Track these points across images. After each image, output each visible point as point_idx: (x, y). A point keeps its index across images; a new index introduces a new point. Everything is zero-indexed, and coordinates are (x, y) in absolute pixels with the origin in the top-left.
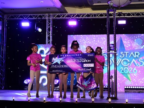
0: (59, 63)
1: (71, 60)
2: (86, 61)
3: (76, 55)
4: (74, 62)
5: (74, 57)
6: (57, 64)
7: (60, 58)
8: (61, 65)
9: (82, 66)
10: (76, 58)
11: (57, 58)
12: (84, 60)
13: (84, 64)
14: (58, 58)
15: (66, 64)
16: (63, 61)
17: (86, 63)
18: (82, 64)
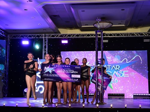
0: (51, 72)
1: (61, 70)
2: (74, 72)
3: (65, 66)
4: (64, 72)
5: (63, 68)
6: (48, 73)
7: (51, 67)
8: (52, 74)
9: (71, 76)
10: (65, 69)
11: (48, 67)
12: (72, 72)
13: (72, 75)
14: (50, 67)
15: (56, 74)
16: (54, 70)
17: (73, 74)
18: (71, 74)
